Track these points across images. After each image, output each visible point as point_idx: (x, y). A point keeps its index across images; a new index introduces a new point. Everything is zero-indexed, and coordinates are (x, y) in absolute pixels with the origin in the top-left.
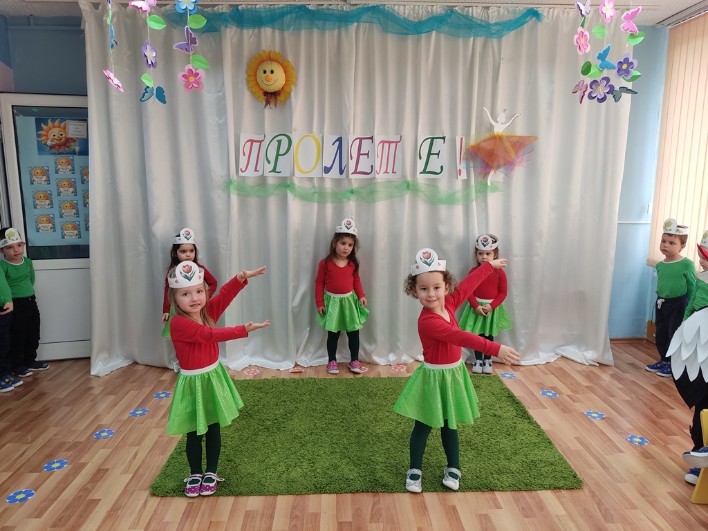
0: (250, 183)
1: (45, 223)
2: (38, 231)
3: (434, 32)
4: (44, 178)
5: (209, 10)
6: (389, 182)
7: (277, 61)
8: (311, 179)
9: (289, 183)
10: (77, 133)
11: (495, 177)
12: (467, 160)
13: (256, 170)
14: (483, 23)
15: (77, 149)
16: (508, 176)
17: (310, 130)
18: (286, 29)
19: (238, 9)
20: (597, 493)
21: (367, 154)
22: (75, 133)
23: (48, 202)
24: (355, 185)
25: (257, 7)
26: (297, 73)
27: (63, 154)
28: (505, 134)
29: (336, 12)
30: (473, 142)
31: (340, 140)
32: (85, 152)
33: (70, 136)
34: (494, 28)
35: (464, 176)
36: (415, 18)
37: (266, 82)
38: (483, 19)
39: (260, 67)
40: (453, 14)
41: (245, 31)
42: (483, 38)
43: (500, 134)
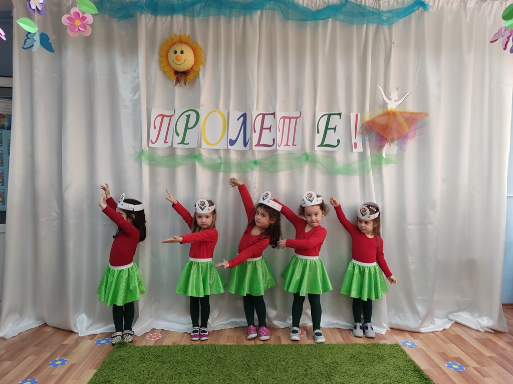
0: (161, 154)
3: (330, 20)
6: (290, 154)
7: (187, 44)
8: (217, 151)
9: (197, 154)
10: (7, 110)
11: (389, 150)
12: (363, 134)
13: (165, 142)
14: (375, 11)
15: (6, 124)
16: (401, 149)
17: (217, 106)
18: (196, 15)
21: (270, 129)
22: (5, 110)
24: (258, 157)
26: (206, 55)
28: (398, 110)
30: (367, 118)
31: (244, 115)
34: (385, 15)
35: (360, 148)
36: (312, 7)
37: (176, 62)
38: (375, 7)
39: (171, 49)
40: (348, 4)
41: (159, 18)
42: (375, 25)
43: (393, 110)
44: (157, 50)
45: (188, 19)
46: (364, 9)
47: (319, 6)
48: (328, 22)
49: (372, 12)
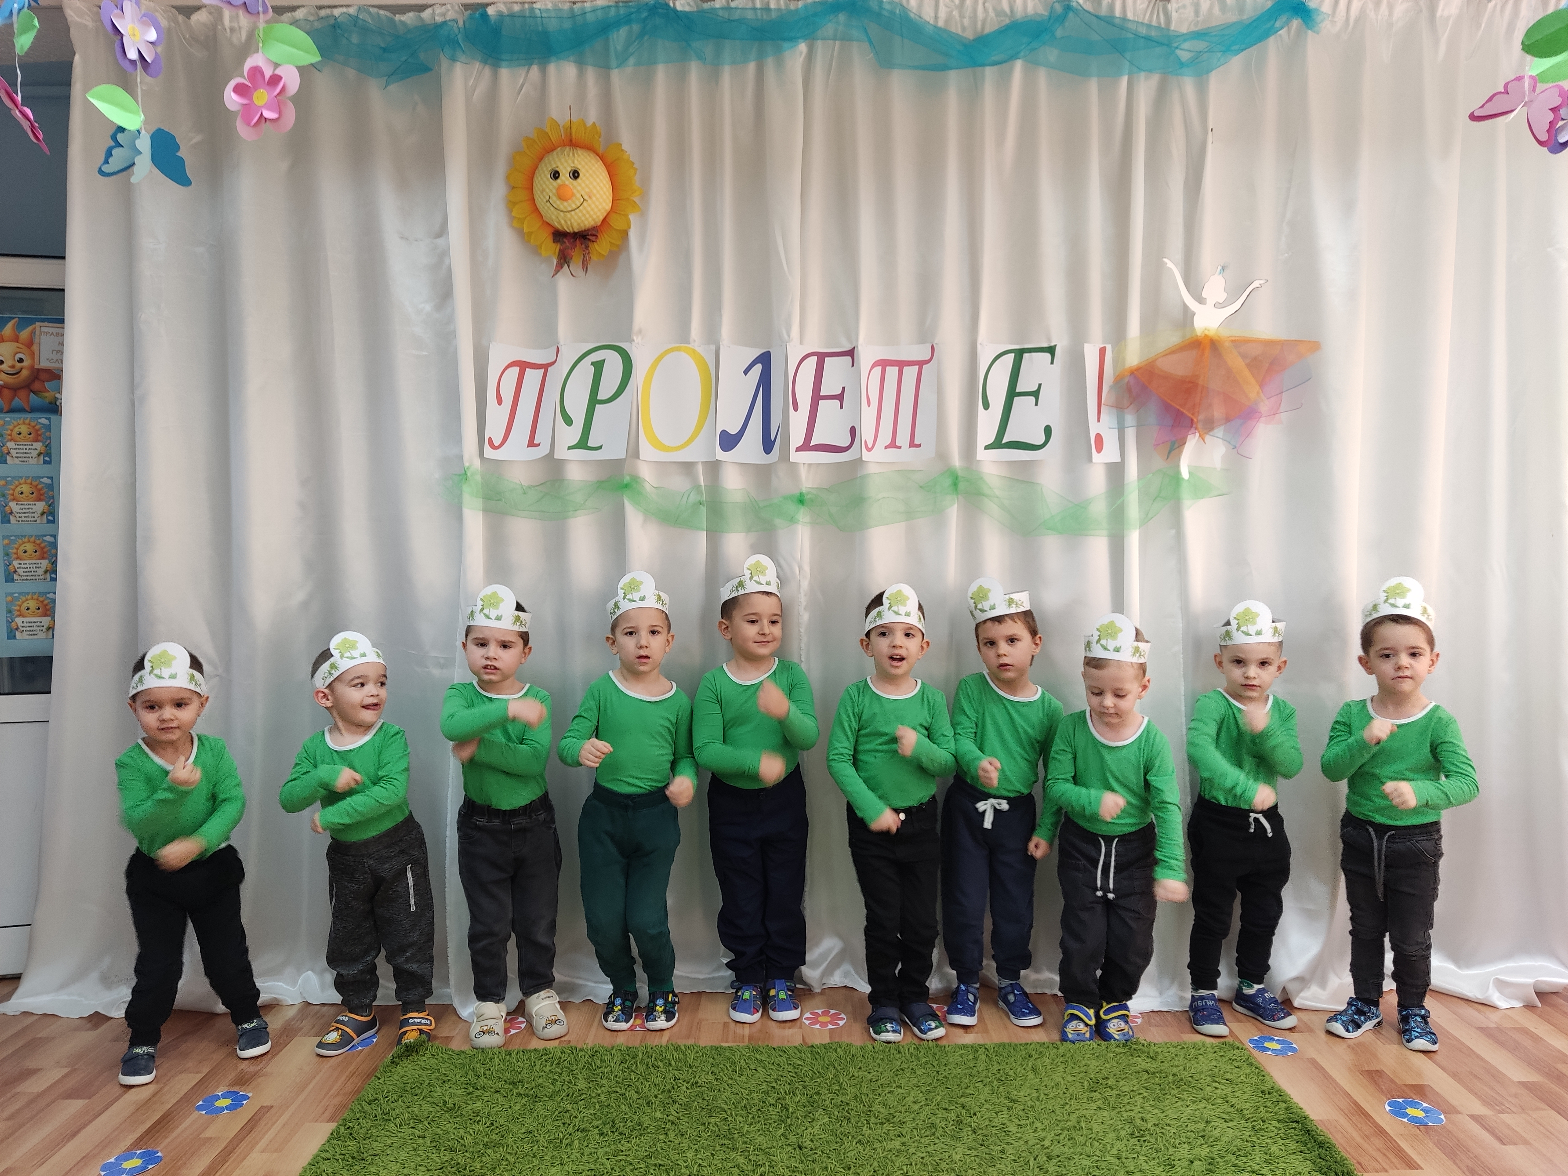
0: (519, 478)
3: (1019, 64)
6: (903, 473)
7: (588, 147)
8: (688, 467)
9: (626, 479)
12: (1119, 408)
13: (532, 443)
14: (1155, 33)
16: (1239, 452)
17: (683, 332)
19: (485, 16)
21: (840, 397)
24: (807, 482)
25: (537, 7)
26: (646, 182)
27: (22, 410)
30: (1133, 357)
31: (765, 359)
33: (44, 364)
34: (1185, 46)
35: (1111, 452)
36: (964, 29)
37: (557, 203)
38: (1154, 23)
39: (542, 164)
40: (1071, 14)
41: (505, 73)
42: (1155, 79)
43: (1211, 333)
44: (501, 168)
45: (591, 74)
46: (1122, 28)
47: (984, 22)
48: (1010, 71)
49: (1148, 38)
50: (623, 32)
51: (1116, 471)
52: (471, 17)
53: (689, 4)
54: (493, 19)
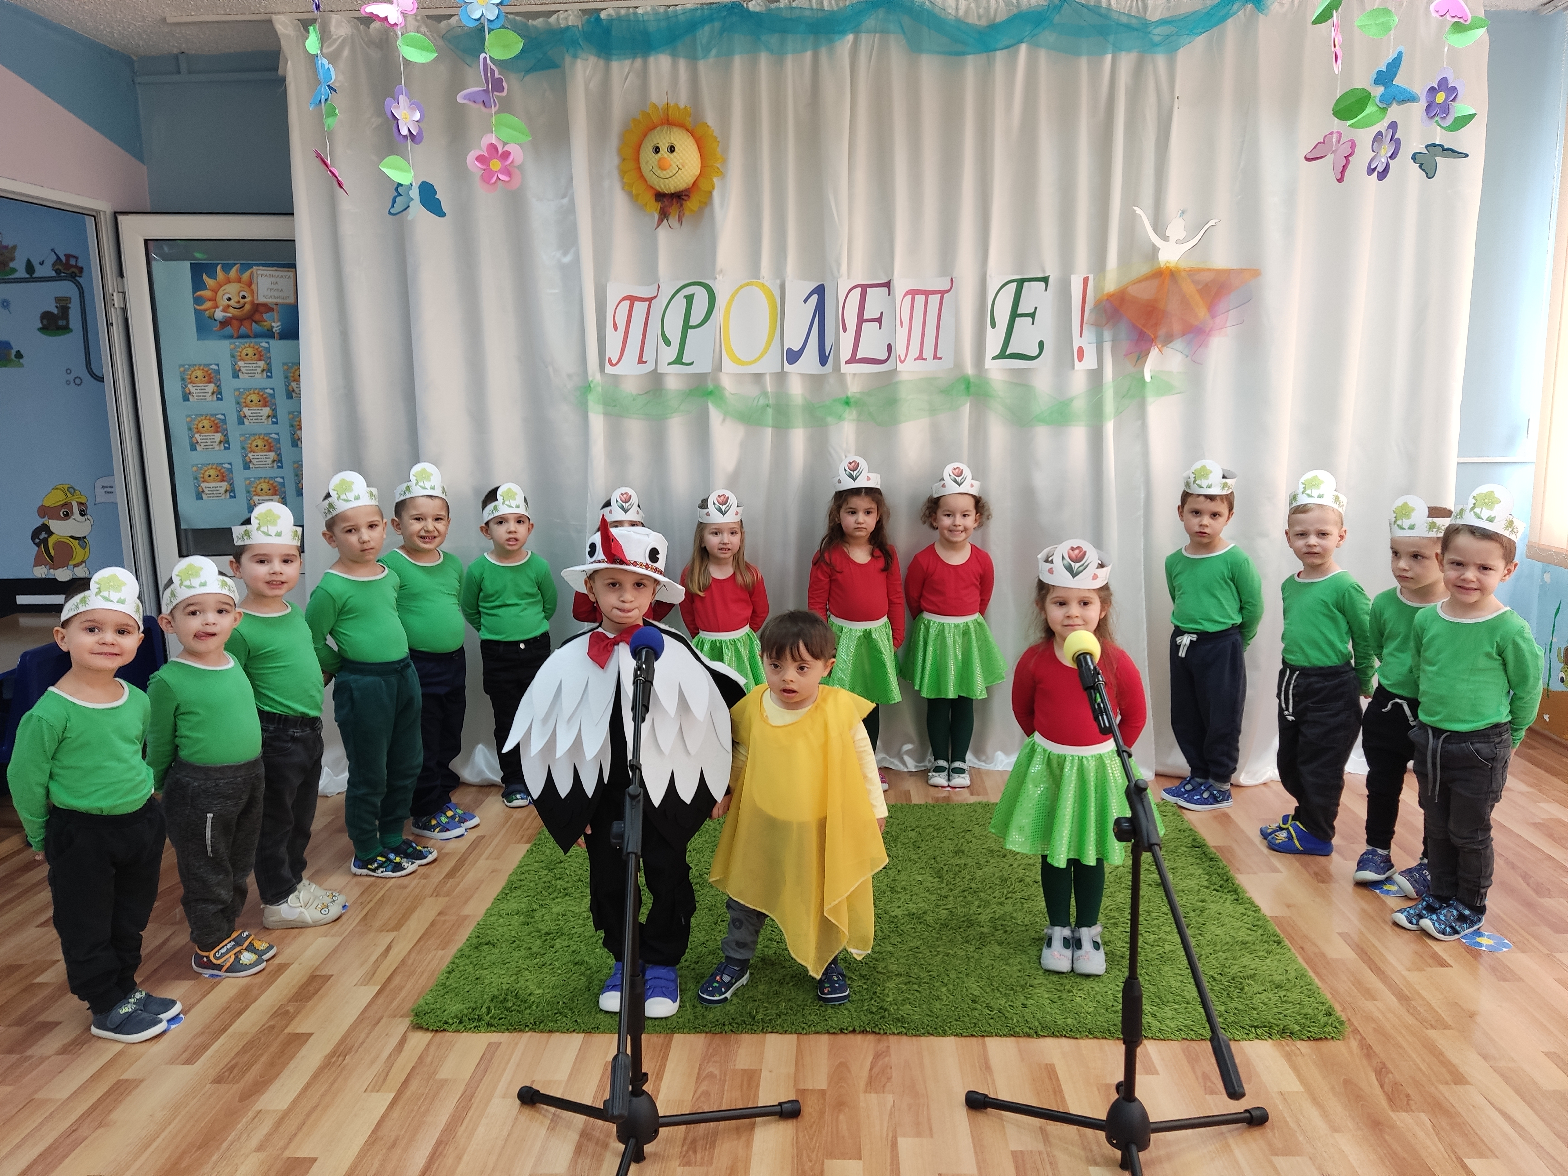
0: (630, 388)
1: (214, 481)
2: (199, 497)
3: (1023, 48)
4: (211, 387)
5: (539, 22)
6: (928, 380)
7: (682, 125)
8: (758, 377)
9: (711, 388)
10: (276, 294)
11: (1163, 362)
12: (1097, 325)
13: (641, 361)
14: (1134, 21)
15: (277, 326)
16: (1194, 360)
17: (755, 271)
18: (700, 55)
19: (598, 19)
20: (1377, 1048)
21: (879, 320)
22: (272, 293)
23: (218, 437)
24: (853, 388)
25: (640, 11)
26: (726, 149)
27: (247, 336)
28: (1184, 265)
29: (808, 13)
30: (1111, 284)
31: (819, 291)
32: (291, 332)
33: (261, 300)
34: (1157, 31)
35: (1090, 361)
36: (979, 18)
37: (658, 171)
38: (1133, 12)
39: (646, 140)
40: (1065, 5)
41: (615, 65)
42: (1133, 56)
43: (1172, 265)
44: (614, 142)
45: (682, 64)
46: (1108, 17)
47: (996, 12)
48: (1017, 52)
49: (1128, 26)
50: (707, 28)
51: (1096, 376)
52: (588, 21)
53: (759, 4)
54: (605, 22)
